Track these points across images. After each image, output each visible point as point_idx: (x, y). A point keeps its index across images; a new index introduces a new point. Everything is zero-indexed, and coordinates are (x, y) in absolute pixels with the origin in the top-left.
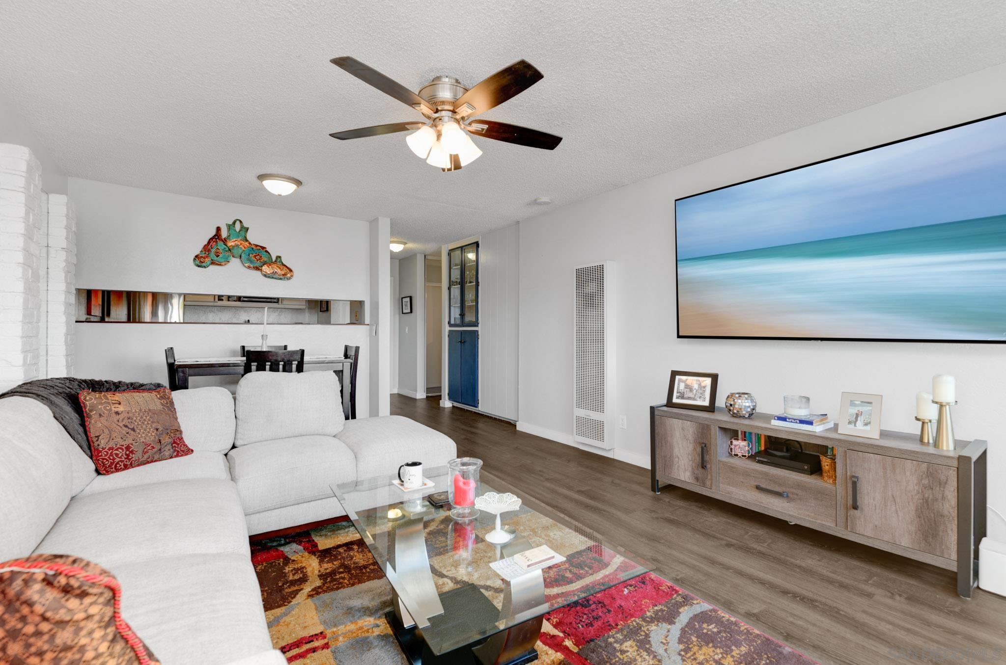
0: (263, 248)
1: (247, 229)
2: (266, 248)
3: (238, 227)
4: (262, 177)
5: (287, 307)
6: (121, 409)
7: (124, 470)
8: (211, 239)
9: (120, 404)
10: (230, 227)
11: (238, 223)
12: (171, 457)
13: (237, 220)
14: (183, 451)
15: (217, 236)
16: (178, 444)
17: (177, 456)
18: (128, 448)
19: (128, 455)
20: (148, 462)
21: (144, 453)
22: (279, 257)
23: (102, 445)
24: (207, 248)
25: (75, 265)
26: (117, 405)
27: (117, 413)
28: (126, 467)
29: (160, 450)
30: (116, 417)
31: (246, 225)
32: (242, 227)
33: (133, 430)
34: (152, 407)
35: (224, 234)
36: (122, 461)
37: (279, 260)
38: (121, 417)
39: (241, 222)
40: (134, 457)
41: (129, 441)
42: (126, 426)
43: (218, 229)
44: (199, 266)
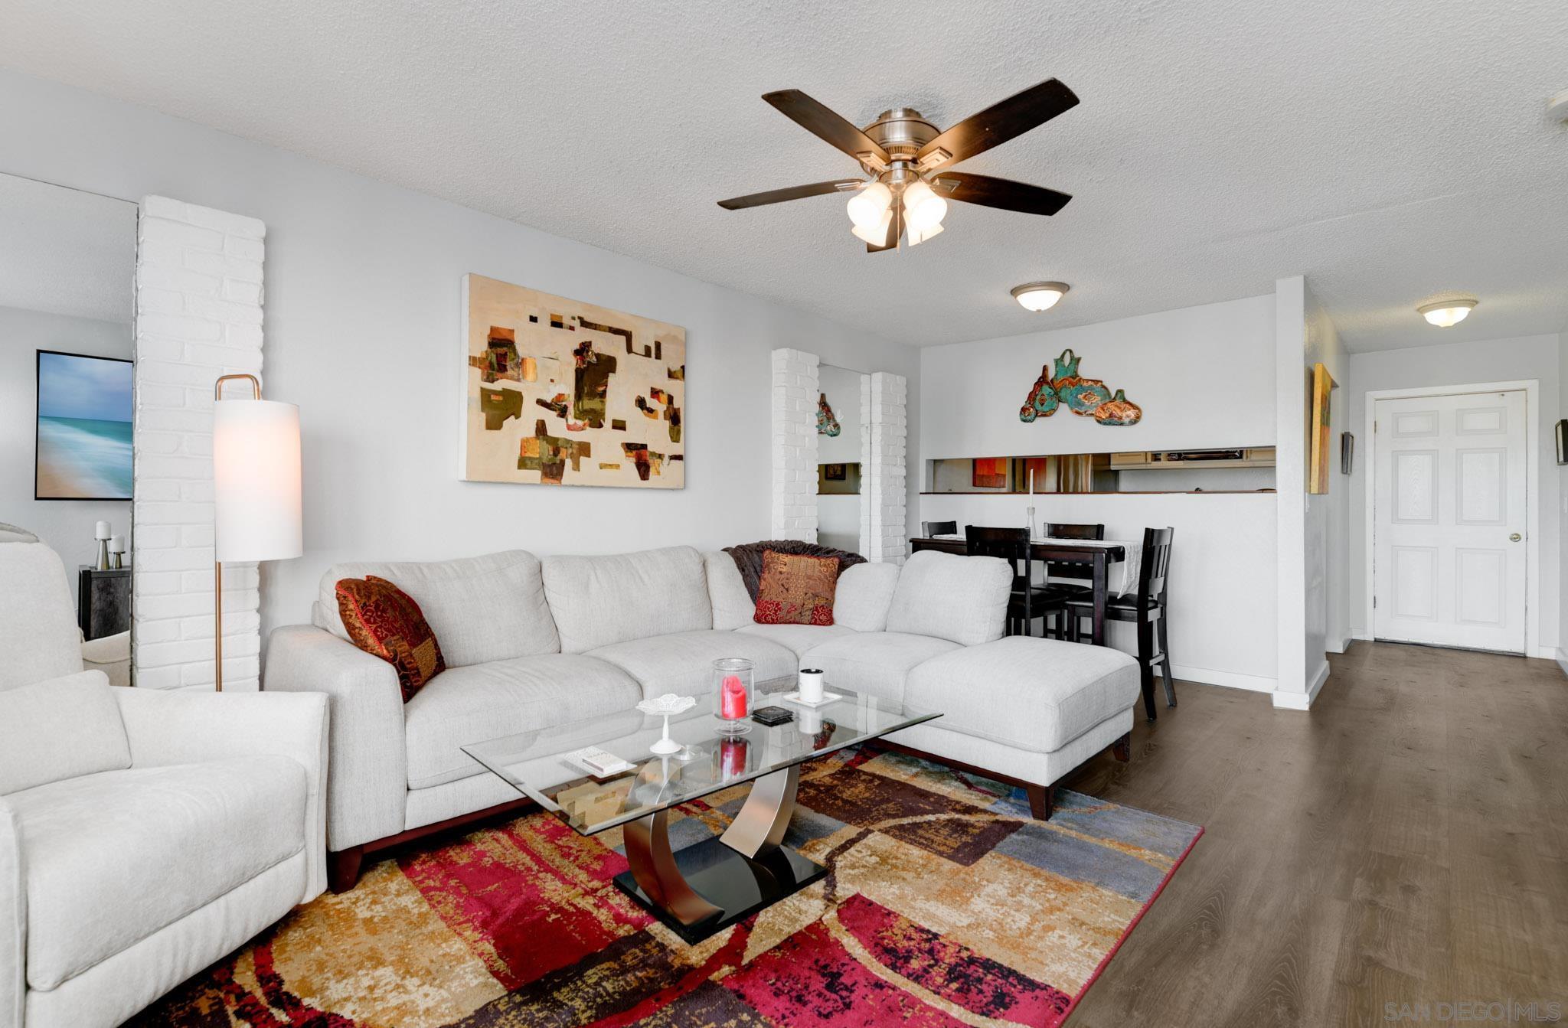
0: (1096, 382)
1: (1079, 360)
2: (1101, 382)
3: (1067, 357)
4: (1015, 292)
5: (1257, 464)
6: (784, 569)
7: (772, 623)
8: (1036, 384)
9: (785, 565)
10: (1059, 362)
11: (1068, 354)
12: (810, 624)
13: (1067, 350)
14: (821, 621)
15: (1043, 381)
16: (818, 612)
17: (815, 624)
18: (778, 605)
19: (776, 611)
20: (790, 623)
21: (788, 612)
22: (1120, 392)
23: (762, 598)
24: (1032, 397)
25: (905, 437)
26: (782, 566)
27: (781, 573)
28: (773, 622)
29: (800, 613)
30: (778, 576)
31: (1076, 355)
32: (1072, 358)
33: (787, 590)
34: (810, 572)
35: (1051, 374)
36: (770, 615)
37: (1119, 396)
38: (782, 576)
39: (1071, 351)
40: (781, 614)
41: (780, 599)
42: (783, 585)
43: (1045, 369)
44: (1025, 421)
